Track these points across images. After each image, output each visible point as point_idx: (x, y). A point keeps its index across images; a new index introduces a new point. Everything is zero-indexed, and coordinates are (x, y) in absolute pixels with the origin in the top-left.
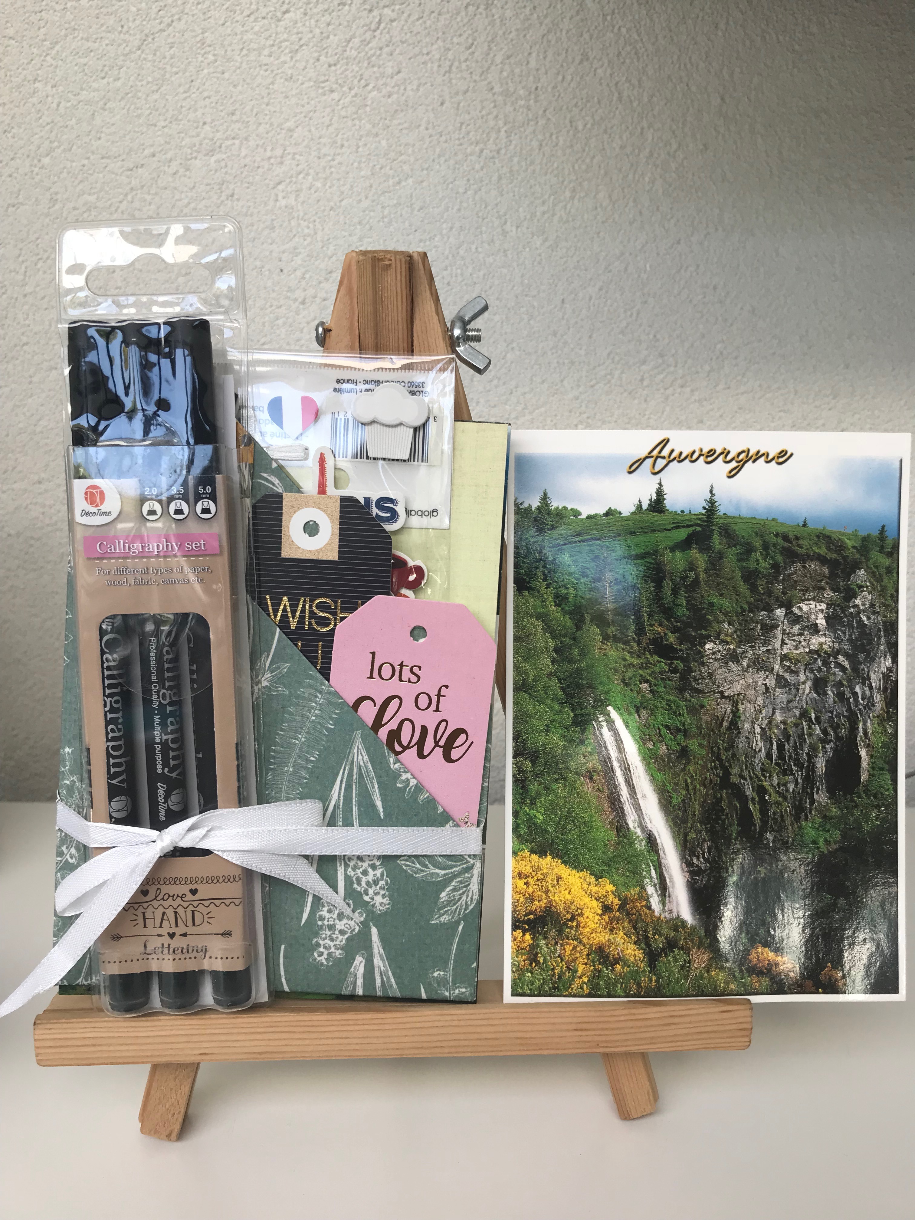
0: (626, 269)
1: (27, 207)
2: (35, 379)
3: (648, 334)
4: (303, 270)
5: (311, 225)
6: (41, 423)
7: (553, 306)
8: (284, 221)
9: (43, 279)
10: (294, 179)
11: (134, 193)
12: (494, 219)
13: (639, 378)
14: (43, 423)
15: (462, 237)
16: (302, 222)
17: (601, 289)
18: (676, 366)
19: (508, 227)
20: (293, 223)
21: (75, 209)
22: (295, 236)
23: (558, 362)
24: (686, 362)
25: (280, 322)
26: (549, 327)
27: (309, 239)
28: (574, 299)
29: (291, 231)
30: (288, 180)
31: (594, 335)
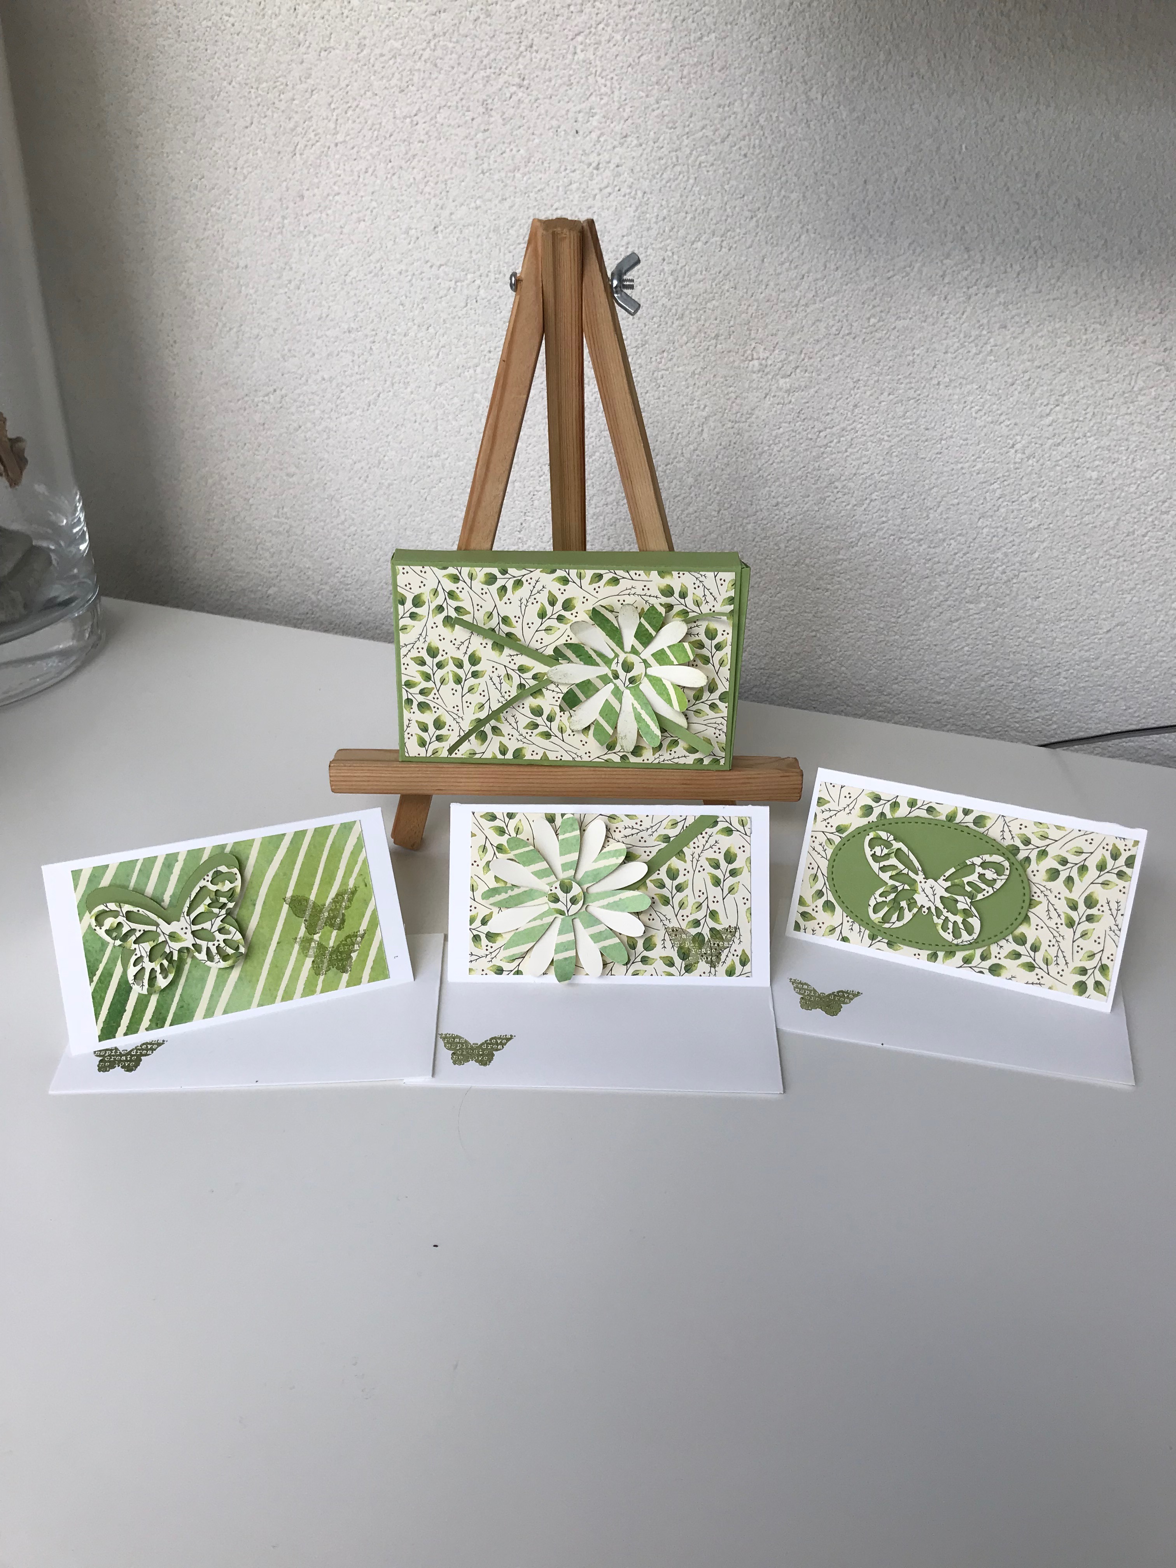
0: (938, 148)
1: (337, 51)
2: (345, 230)
3: (956, 224)
4: (599, 132)
5: (608, 83)
6: (350, 273)
7: (855, 186)
8: (581, 78)
9: (352, 129)
10: (593, 30)
11: (436, 40)
12: (798, 84)
13: (941, 273)
14: (353, 274)
15: (763, 103)
16: (599, 79)
17: (908, 170)
18: (983, 262)
19: (812, 94)
20: (591, 79)
21: (382, 55)
22: (592, 94)
23: (854, 249)
24: (994, 259)
25: (574, 186)
26: (848, 210)
27: (606, 99)
28: (878, 180)
29: (588, 89)
30: (587, 31)
31: (897, 222)
